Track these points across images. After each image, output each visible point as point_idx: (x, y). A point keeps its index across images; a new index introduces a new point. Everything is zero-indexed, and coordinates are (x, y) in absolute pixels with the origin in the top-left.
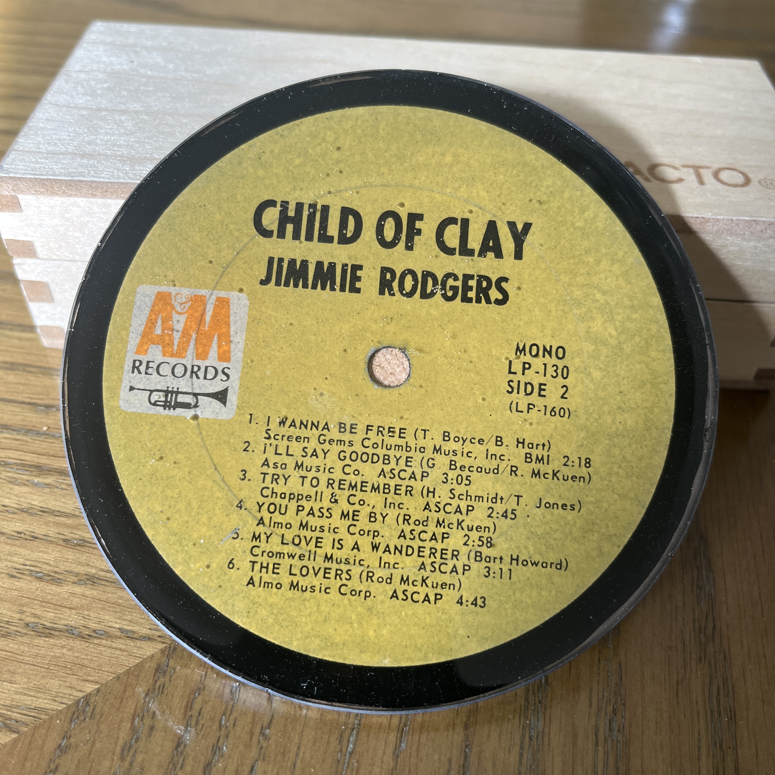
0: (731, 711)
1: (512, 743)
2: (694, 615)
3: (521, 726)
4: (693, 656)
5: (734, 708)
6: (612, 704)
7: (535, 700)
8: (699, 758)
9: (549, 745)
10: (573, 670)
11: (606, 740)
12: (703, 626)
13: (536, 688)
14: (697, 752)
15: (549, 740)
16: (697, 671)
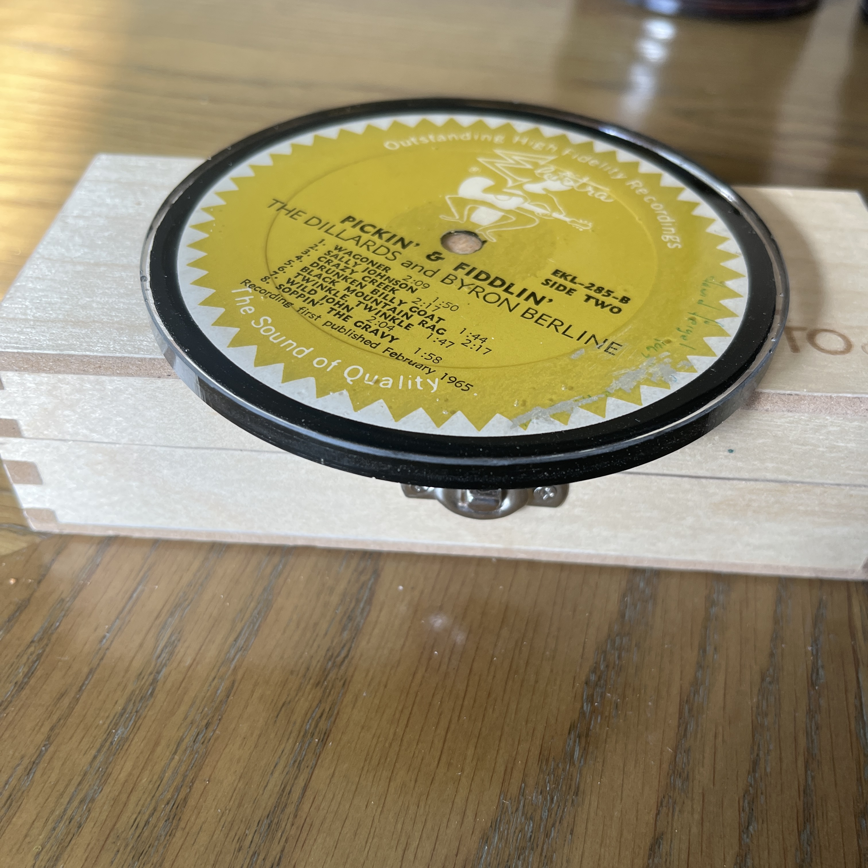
0: (325, 733)
1: (91, 746)
2: (332, 642)
3: (108, 731)
4: (312, 681)
5: (331, 730)
6: (208, 718)
7: (133, 709)
8: (272, 774)
9: (127, 750)
10: (183, 685)
11: (186, 750)
12: (335, 654)
13: (140, 697)
14: (272, 768)
15: (129, 746)
16: (309, 694)
